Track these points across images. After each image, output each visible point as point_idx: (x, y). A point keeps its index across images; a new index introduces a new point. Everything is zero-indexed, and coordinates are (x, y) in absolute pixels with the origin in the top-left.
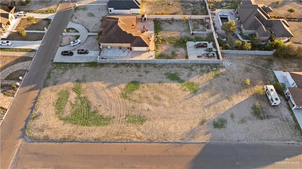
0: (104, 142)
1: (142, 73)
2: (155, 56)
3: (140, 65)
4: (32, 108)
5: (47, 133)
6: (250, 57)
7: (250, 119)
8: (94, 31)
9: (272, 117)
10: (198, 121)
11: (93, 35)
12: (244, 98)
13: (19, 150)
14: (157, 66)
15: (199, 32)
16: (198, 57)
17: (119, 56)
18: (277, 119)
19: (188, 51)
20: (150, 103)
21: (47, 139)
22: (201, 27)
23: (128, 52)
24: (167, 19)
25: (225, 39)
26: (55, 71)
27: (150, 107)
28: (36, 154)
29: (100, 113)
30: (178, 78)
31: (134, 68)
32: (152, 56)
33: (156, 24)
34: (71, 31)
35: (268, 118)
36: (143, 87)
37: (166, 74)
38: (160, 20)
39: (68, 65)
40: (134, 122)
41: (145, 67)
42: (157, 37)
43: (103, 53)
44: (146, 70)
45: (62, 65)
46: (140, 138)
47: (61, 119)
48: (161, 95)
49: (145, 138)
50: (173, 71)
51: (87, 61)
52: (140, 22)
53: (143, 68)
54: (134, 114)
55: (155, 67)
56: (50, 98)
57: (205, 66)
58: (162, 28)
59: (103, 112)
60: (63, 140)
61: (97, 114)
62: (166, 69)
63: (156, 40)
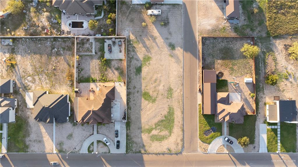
0: (183, 109)
1: (136, 90)
2: (120, 82)
3: (128, 92)
4: (163, 154)
5: (179, 141)
6: (119, 16)
7: (169, 29)
8: (92, 130)
9: (167, 16)
10: (170, 58)
11: (97, 130)
12: (155, 28)
13: (189, 152)
14: (129, 81)
15: (93, 48)
16: (121, 52)
17: (120, 108)
18: (169, 14)
19: (114, 59)
20: (159, 85)
21: (183, 140)
22: (87, 45)
23: (116, 101)
24: (76, 72)
25: (102, 30)
26: (134, 149)
27: (162, 85)
28: (190, 142)
29: (166, 113)
30: (139, 67)
31: (131, 96)
32: (120, 84)
33: (83, 81)
34: (91, 149)
35: (168, 19)
36: (147, 89)
37: (136, 75)
38: (78, 78)
39: (128, 142)
40: (171, 94)
41: (130, 89)
42: (100, 81)
43: (117, 119)
44: (133, 88)
45: (128, 146)
46: (181, 90)
47: (170, 135)
48: (153, 79)
49: (181, 87)
50: (133, 70)
51: (125, 129)
52: (81, 94)
53: (131, 90)
54: (166, 94)
55: (130, 82)
56: (156, 146)
57: (129, 49)
58: (88, 77)
59: (165, 112)
60: (183, 130)
61: (166, 115)
62: (132, 75)
63: (103, 81)
